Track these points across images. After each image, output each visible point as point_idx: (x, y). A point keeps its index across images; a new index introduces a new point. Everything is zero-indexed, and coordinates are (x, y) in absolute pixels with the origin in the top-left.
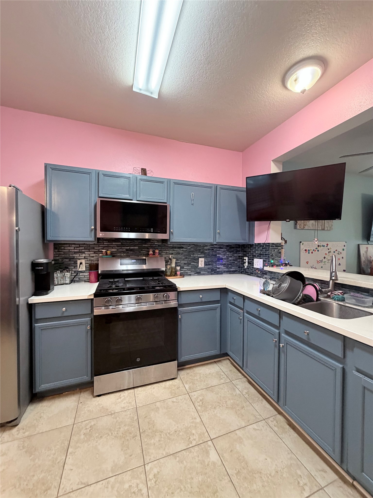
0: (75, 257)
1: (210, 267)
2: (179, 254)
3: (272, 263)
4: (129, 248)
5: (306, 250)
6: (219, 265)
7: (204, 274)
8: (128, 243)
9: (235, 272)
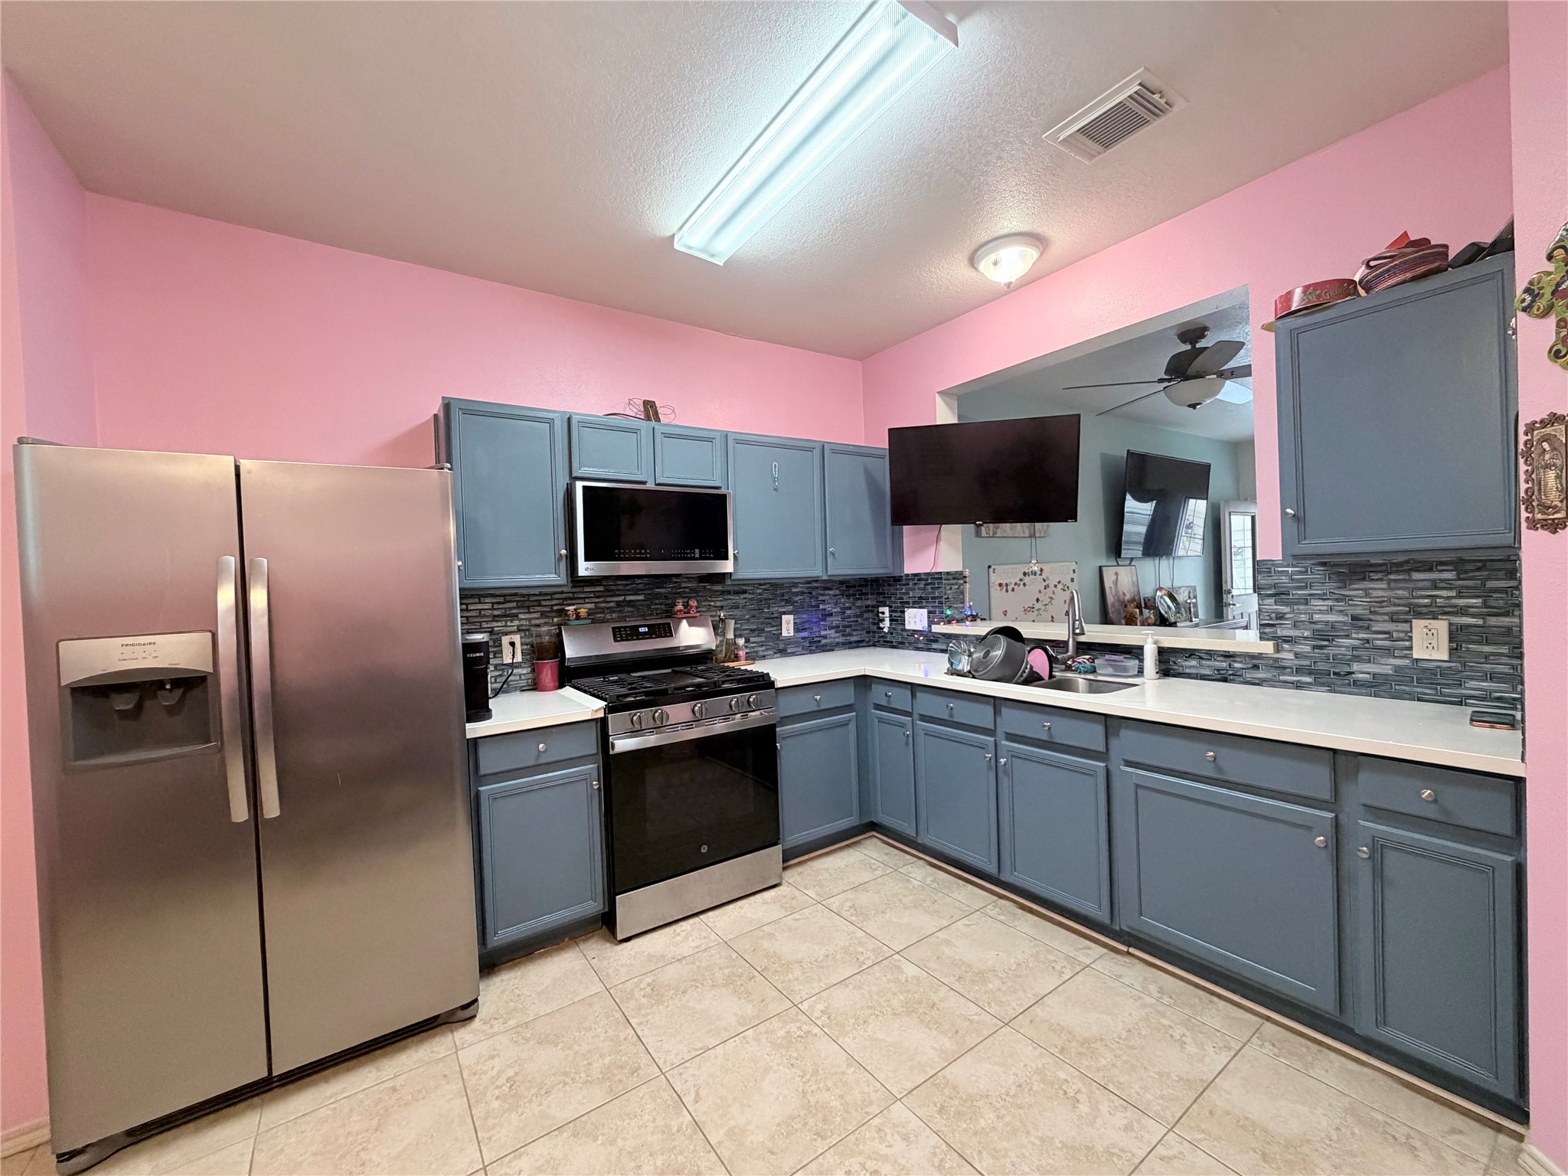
0: (495, 629)
1: (805, 634)
2: (737, 607)
3: (947, 616)
4: (622, 598)
5: (1000, 585)
6: (825, 630)
7: (793, 654)
8: (621, 588)
9: (860, 645)
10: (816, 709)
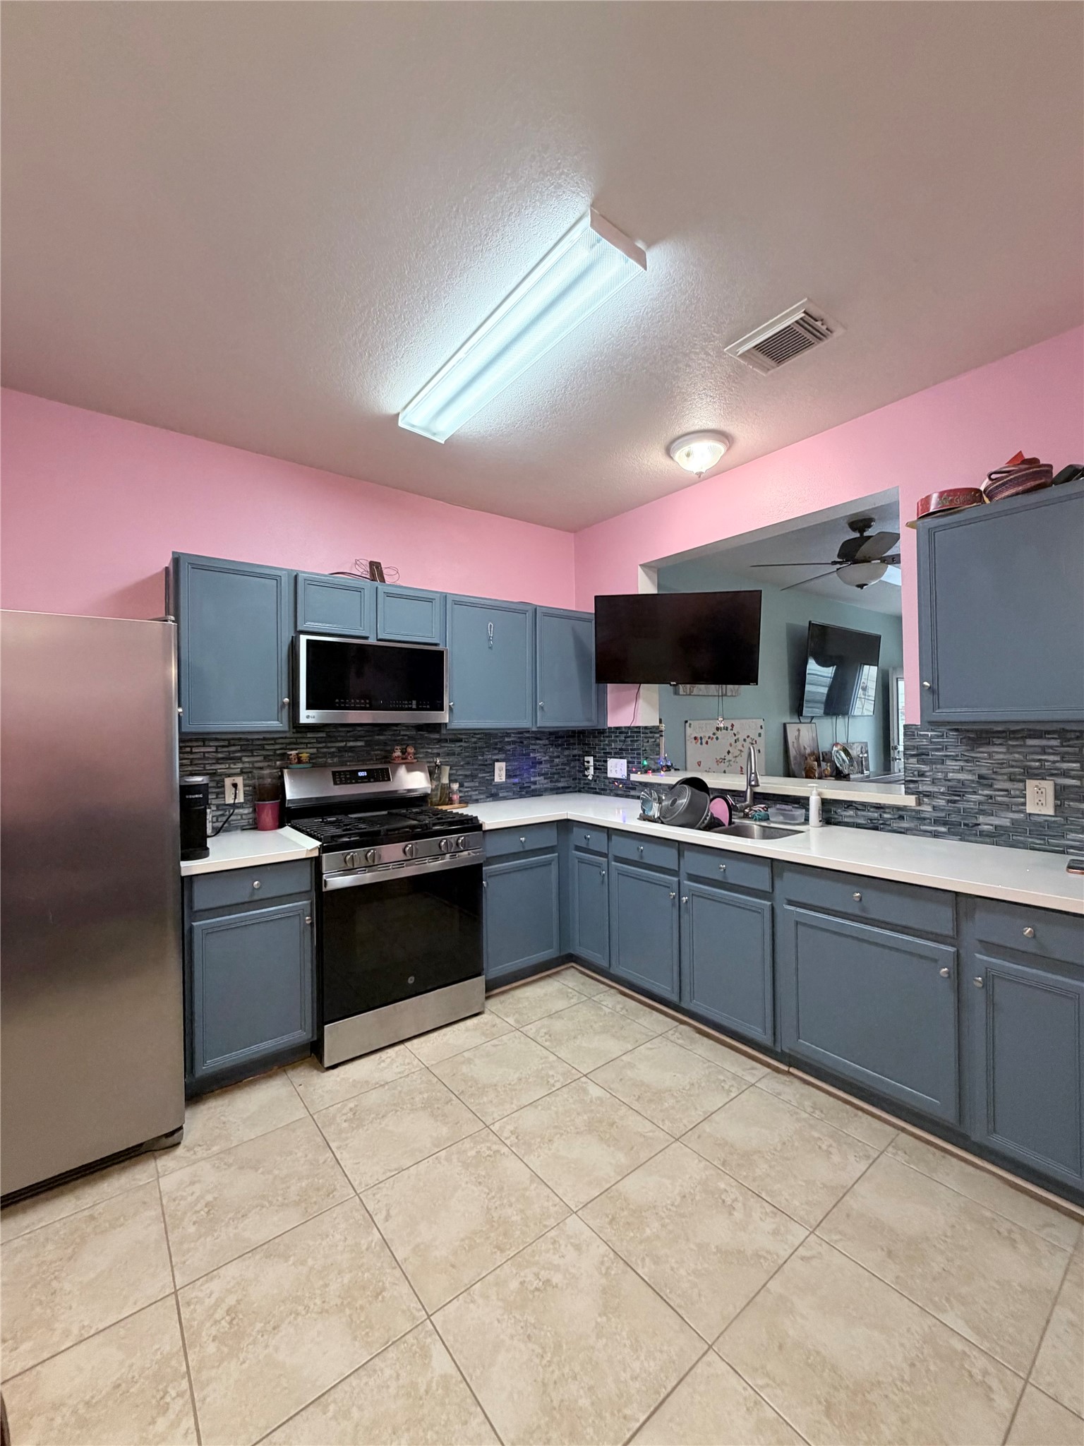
0: (219, 771)
1: (516, 780)
2: (454, 754)
3: (644, 766)
4: (342, 744)
5: (695, 738)
6: (535, 776)
7: (505, 798)
8: (343, 734)
9: (567, 790)
10: (521, 850)
